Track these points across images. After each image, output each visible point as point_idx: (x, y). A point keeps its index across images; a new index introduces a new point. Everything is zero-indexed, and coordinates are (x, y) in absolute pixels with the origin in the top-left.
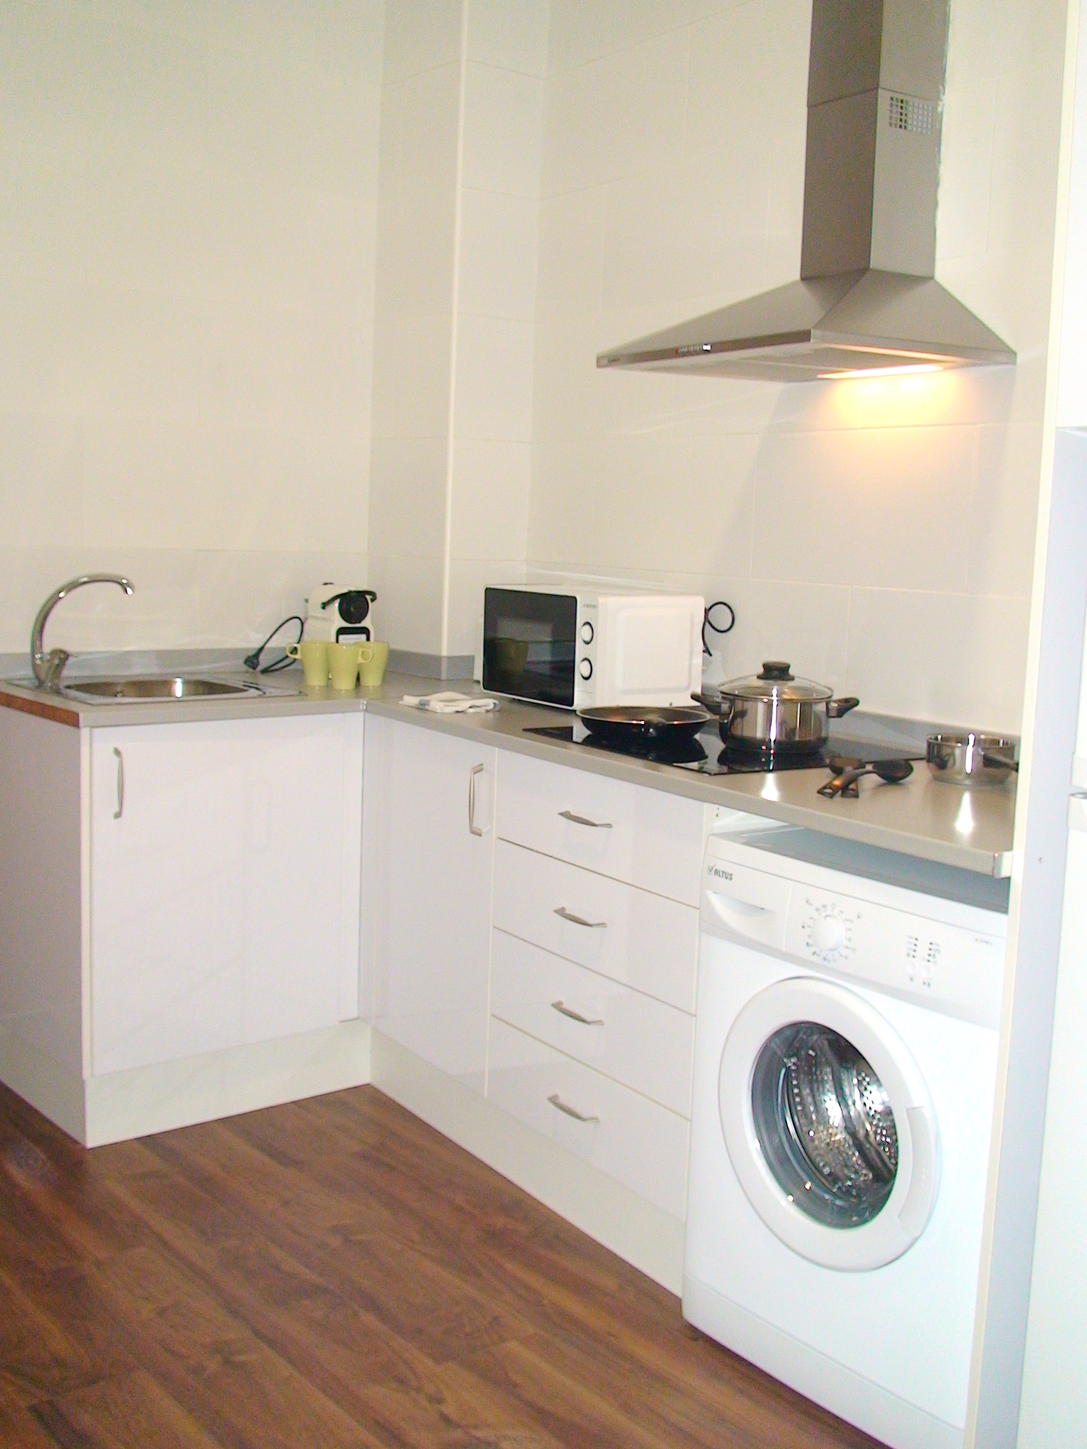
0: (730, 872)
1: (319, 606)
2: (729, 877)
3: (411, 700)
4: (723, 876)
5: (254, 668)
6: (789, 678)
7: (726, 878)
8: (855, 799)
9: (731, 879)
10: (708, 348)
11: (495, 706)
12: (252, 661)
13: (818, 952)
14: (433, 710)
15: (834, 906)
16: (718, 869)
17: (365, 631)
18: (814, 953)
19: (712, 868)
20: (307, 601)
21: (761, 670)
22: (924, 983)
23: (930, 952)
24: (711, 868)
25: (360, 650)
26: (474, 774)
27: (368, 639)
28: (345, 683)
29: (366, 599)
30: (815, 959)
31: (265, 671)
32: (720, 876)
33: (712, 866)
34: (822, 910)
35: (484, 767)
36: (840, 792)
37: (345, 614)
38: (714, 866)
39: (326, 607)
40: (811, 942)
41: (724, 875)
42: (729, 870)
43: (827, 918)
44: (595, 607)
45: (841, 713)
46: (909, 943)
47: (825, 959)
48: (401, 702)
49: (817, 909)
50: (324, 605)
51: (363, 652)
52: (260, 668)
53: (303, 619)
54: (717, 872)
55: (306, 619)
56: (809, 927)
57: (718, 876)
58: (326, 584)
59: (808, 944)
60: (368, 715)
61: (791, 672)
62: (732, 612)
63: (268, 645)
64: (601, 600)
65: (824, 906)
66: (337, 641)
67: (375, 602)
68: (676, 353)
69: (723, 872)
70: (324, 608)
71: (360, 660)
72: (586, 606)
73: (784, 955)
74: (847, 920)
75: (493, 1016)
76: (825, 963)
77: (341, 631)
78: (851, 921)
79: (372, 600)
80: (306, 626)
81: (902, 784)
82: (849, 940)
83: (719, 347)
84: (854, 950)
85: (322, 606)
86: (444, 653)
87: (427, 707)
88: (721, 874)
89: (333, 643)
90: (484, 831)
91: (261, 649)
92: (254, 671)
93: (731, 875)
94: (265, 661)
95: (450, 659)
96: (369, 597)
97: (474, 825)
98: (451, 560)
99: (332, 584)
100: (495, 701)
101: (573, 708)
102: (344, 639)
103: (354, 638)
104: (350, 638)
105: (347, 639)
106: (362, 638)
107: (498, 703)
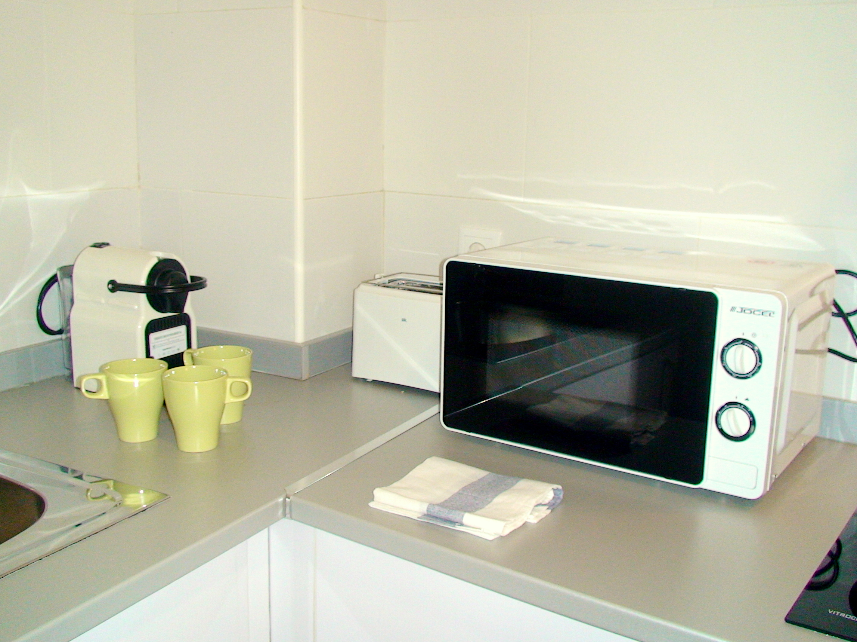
17: (186, 320)
27: (189, 336)
77: (153, 326)
86: (300, 338)
98: (306, 199)
99: (108, 244)
100: (555, 486)
101: (703, 485)
102: (156, 339)
103: (171, 335)
104: (165, 336)
105: (160, 337)
106: (180, 332)
107: (560, 487)
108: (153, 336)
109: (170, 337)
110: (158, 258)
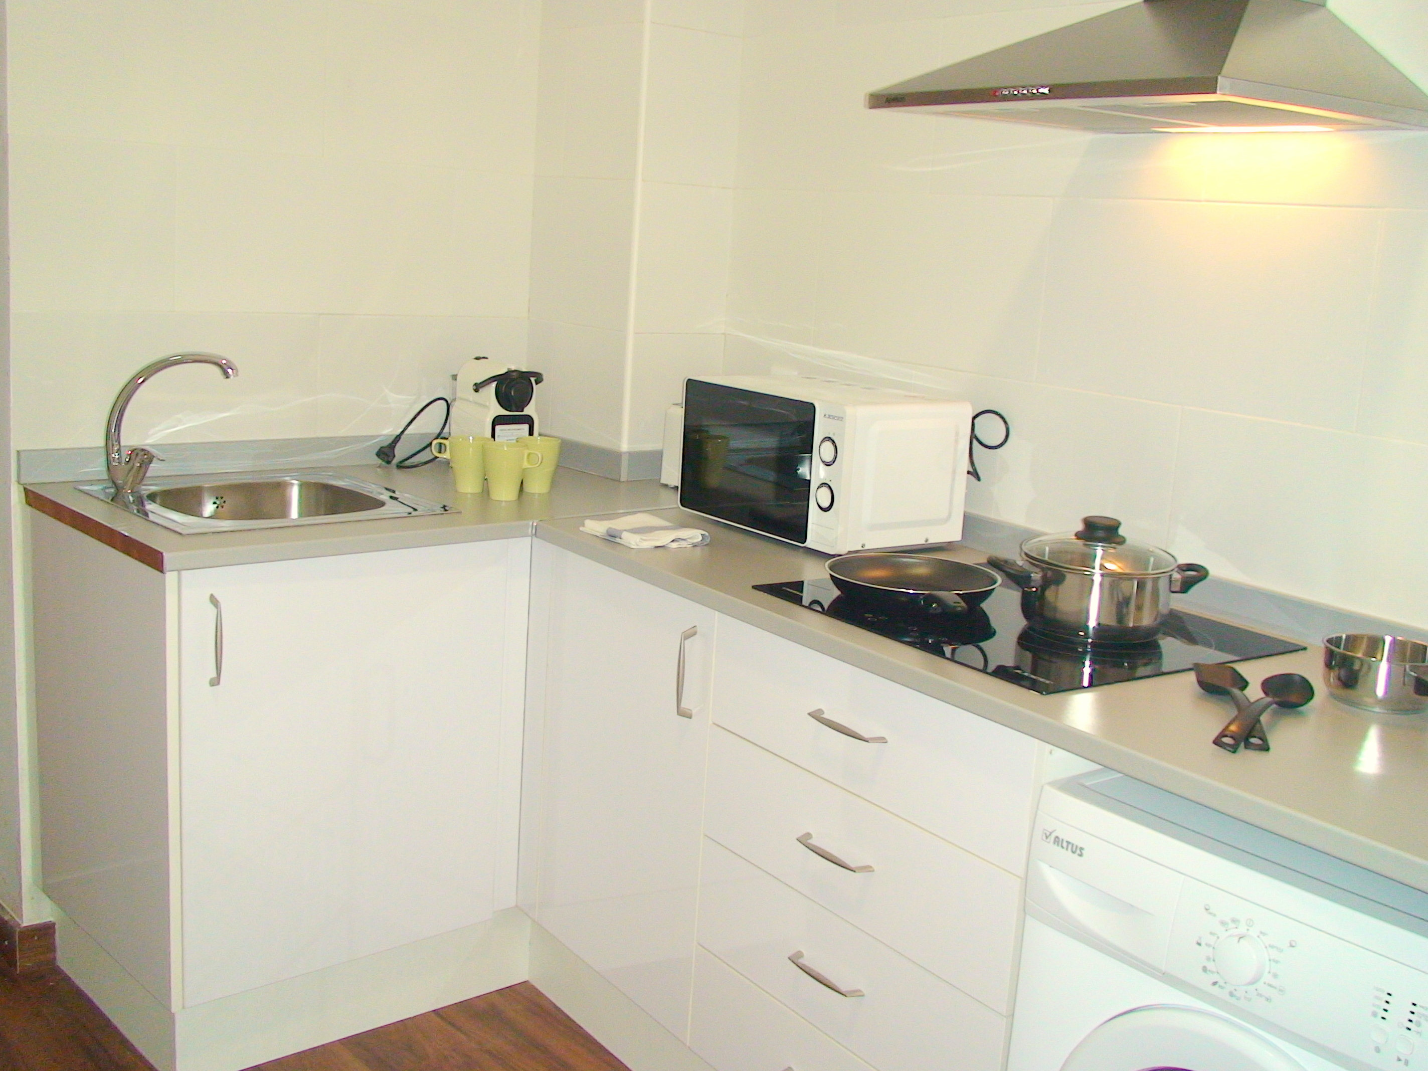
0: (1080, 845)
1: (471, 388)
2: (1078, 852)
3: (596, 527)
4: (1067, 849)
5: (389, 462)
6: (1118, 540)
7: (1073, 852)
8: (1264, 753)
9: (1081, 855)
10: (1046, 91)
11: (703, 539)
12: (386, 453)
13: (1221, 983)
14: (627, 545)
15: (1250, 923)
16: (1061, 837)
17: (529, 420)
18: (1215, 983)
19: (1051, 833)
20: (455, 377)
21: (1080, 527)
22: (1399, 1060)
23: (1411, 1017)
24: (1048, 834)
25: (526, 452)
26: (685, 640)
27: (531, 433)
28: (505, 493)
29: (530, 380)
30: (1215, 990)
31: (400, 466)
32: (1062, 847)
33: (1050, 831)
34: (1231, 925)
35: (698, 629)
36: (1242, 744)
37: (502, 398)
38: (1053, 832)
39: (480, 390)
40: (1210, 965)
41: (1070, 846)
42: (1077, 841)
43: (1241, 940)
44: (840, 419)
45: (1186, 586)
46: (1377, 997)
47: (1231, 994)
48: (581, 529)
49: (1223, 923)
50: (477, 387)
51: (529, 455)
52: (395, 461)
53: (449, 402)
54: (1057, 840)
55: (454, 400)
56: (1208, 945)
57: (1060, 848)
58: (477, 359)
59: (1205, 969)
60: (535, 539)
61: (1121, 531)
62: (1005, 422)
63: (406, 432)
64: (849, 411)
65: (1234, 921)
66: (493, 436)
67: (539, 385)
68: (991, 95)
69: (1068, 843)
70: (476, 391)
71: (526, 465)
72: (827, 416)
73: (1164, 974)
74: (1271, 946)
75: (699, 944)
76: (1233, 1000)
77: (498, 421)
78: (1280, 950)
79: (537, 383)
80: (453, 411)
81: (1300, 713)
82: (1275, 976)
83: (1059, 91)
84: (1281, 991)
85: (475, 387)
86: (625, 447)
87: (618, 540)
88: (1065, 844)
89: (488, 439)
90: (694, 712)
91: (398, 438)
92: (387, 465)
93: (1081, 849)
94: (400, 452)
95: (631, 455)
96: (533, 379)
97: (683, 705)
98: (636, 333)
99: (487, 358)
100: (703, 532)
101: (806, 544)
102: (501, 430)
103: (514, 430)
104: (509, 430)
105: (505, 430)
106: (524, 429)
107: (707, 534)
108: (498, 428)
109: (513, 431)
110: (508, 369)
